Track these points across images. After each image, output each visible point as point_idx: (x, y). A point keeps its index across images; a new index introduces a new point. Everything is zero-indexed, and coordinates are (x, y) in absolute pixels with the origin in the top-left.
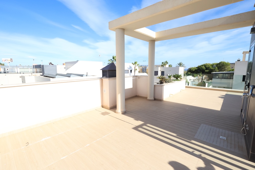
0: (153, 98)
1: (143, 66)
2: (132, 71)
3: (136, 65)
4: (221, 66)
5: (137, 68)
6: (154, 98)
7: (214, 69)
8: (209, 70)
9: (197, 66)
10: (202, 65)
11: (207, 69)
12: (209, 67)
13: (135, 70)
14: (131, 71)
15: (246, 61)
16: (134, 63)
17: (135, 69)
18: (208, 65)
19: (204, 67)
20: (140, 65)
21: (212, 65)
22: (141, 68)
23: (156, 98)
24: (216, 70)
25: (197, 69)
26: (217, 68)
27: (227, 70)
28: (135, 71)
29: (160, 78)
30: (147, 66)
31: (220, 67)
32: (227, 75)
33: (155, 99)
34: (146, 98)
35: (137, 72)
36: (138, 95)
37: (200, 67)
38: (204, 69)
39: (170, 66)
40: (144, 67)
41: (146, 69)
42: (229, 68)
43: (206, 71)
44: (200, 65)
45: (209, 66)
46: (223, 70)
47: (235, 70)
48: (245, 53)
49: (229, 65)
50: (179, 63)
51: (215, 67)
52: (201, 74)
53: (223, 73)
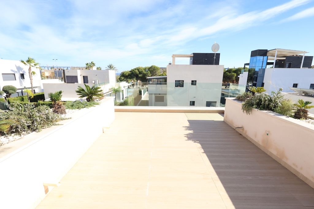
1: (55, 68)
2: (24, 75)
3: (33, 64)
4: (152, 70)
7: (147, 74)
8: (142, 74)
9: (130, 70)
10: (136, 69)
11: (140, 73)
13: (31, 74)
14: (22, 76)
15: (175, 64)
16: (25, 60)
17: (31, 71)
19: (137, 71)
21: (145, 69)
22: (53, 70)
25: (130, 73)
26: (149, 72)
27: (158, 75)
30: (62, 68)
32: (161, 80)
37: (134, 70)
38: (137, 73)
39: (98, 69)
41: (60, 73)
42: (159, 72)
43: (139, 75)
44: (133, 69)
45: (142, 70)
46: (155, 74)
47: (167, 74)
48: (174, 56)
49: (159, 70)
50: (108, 65)
51: (147, 71)
52: (135, 79)
53: (158, 79)
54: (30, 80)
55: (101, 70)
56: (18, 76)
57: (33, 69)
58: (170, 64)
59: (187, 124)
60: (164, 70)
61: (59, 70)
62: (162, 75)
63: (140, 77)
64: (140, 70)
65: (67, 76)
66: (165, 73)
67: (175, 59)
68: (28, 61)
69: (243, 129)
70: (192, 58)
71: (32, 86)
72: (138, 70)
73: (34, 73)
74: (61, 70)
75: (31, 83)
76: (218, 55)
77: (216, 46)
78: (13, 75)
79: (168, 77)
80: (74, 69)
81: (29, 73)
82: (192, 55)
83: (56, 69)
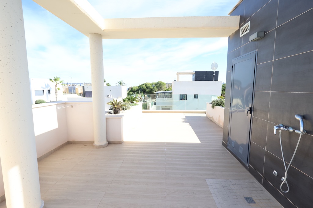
0: (105, 142)
1: (69, 84)
2: (51, 91)
3: (58, 82)
5: (59, 86)
6: (107, 141)
7: (154, 89)
8: (149, 89)
9: (138, 85)
10: (143, 85)
11: (147, 88)
12: (149, 87)
13: (57, 90)
14: (49, 91)
15: (180, 81)
16: (53, 79)
17: (57, 88)
18: (149, 85)
19: (144, 86)
20: (65, 82)
21: (152, 85)
22: (67, 87)
23: (111, 140)
24: (155, 89)
25: (138, 88)
26: (156, 87)
27: (164, 90)
28: (56, 92)
29: (112, 103)
30: (76, 84)
31: (159, 86)
32: (167, 94)
33: (109, 143)
34: (92, 143)
35: (60, 93)
36: (71, 140)
37: (141, 86)
38: (145, 88)
39: (108, 85)
40: (72, 86)
41: (74, 89)
42: (165, 87)
43: (147, 90)
44: (141, 85)
46: (161, 89)
47: (173, 89)
48: (178, 74)
49: (165, 85)
50: (119, 81)
51: (154, 86)
52: (142, 94)
53: (164, 93)
54: (55, 95)
55: (110, 85)
56: (46, 91)
57: (58, 86)
58: (175, 80)
59: (185, 118)
60: (170, 85)
61: (73, 86)
62: (168, 90)
63: (147, 92)
64: (147, 85)
65: (86, 92)
66: (171, 88)
67: (179, 76)
68: (55, 80)
69: (213, 118)
70: (194, 75)
71: (56, 100)
72: (146, 85)
73: (59, 89)
74: (74, 86)
75: (56, 98)
76: (217, 72)
77: (215, 65)
78: (42, 91)
79: (173, 91)
80: (86, 85)
81: (55, 89)
82: (194, 73)
83: (70, 86)
